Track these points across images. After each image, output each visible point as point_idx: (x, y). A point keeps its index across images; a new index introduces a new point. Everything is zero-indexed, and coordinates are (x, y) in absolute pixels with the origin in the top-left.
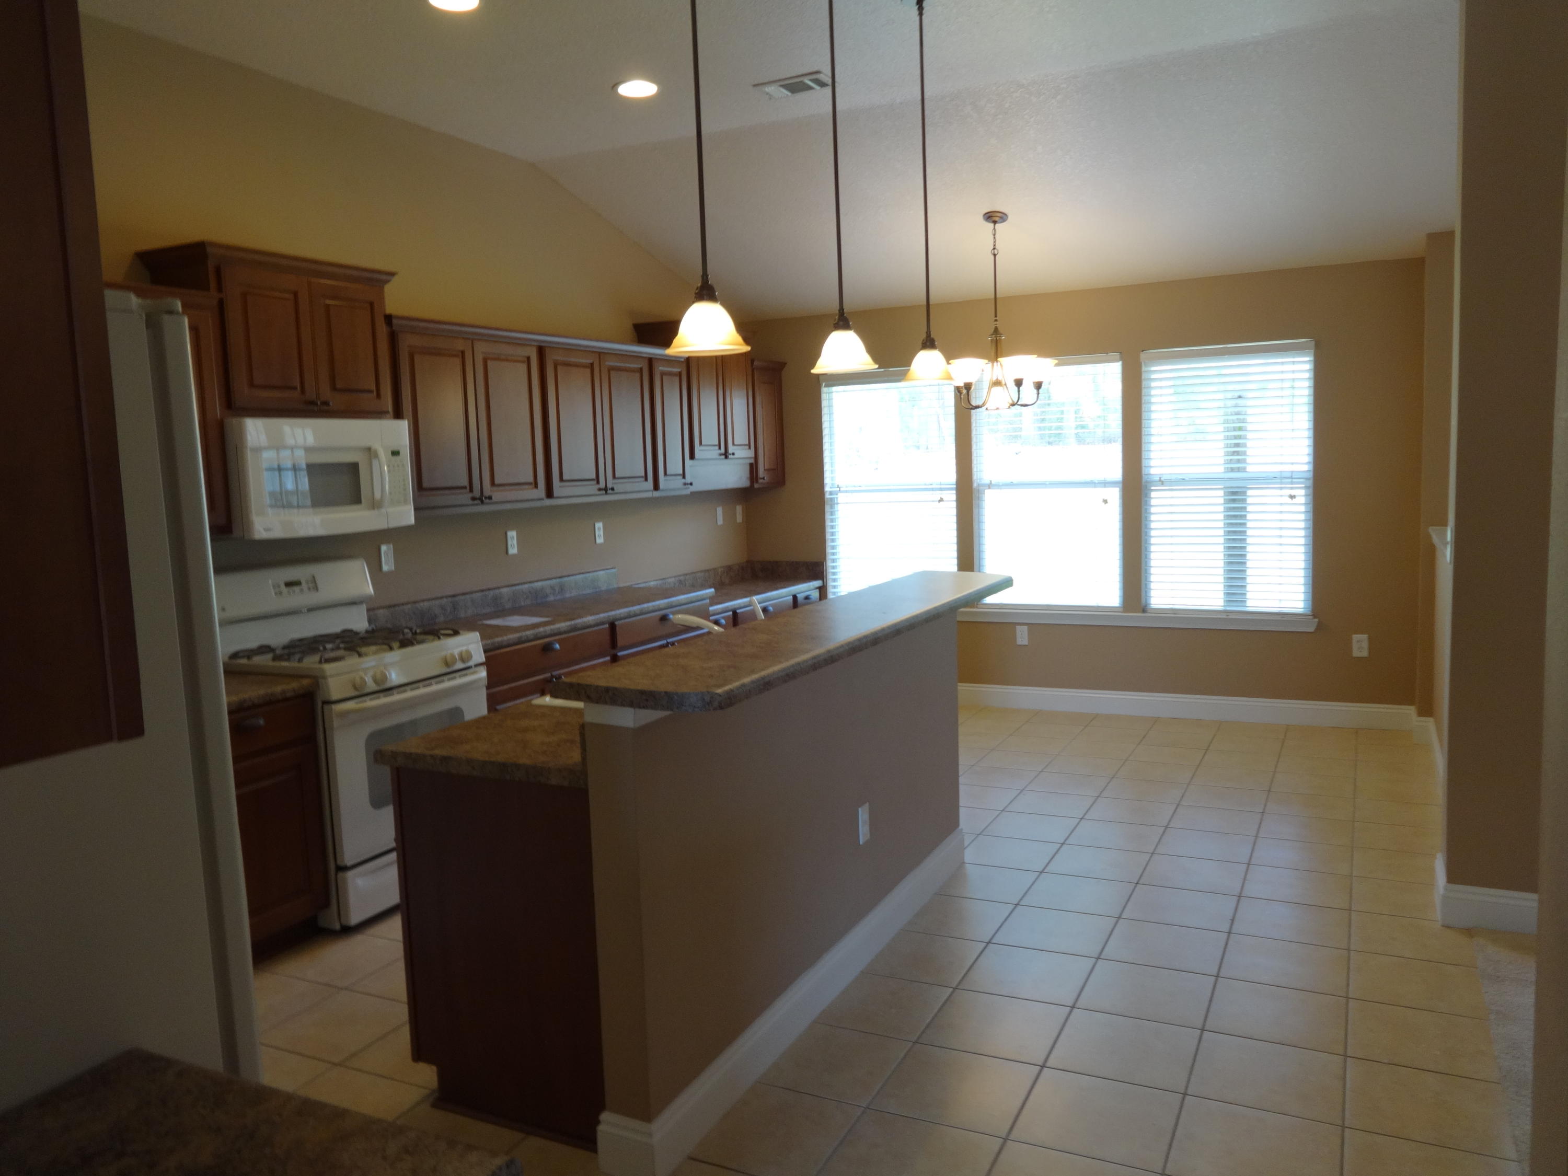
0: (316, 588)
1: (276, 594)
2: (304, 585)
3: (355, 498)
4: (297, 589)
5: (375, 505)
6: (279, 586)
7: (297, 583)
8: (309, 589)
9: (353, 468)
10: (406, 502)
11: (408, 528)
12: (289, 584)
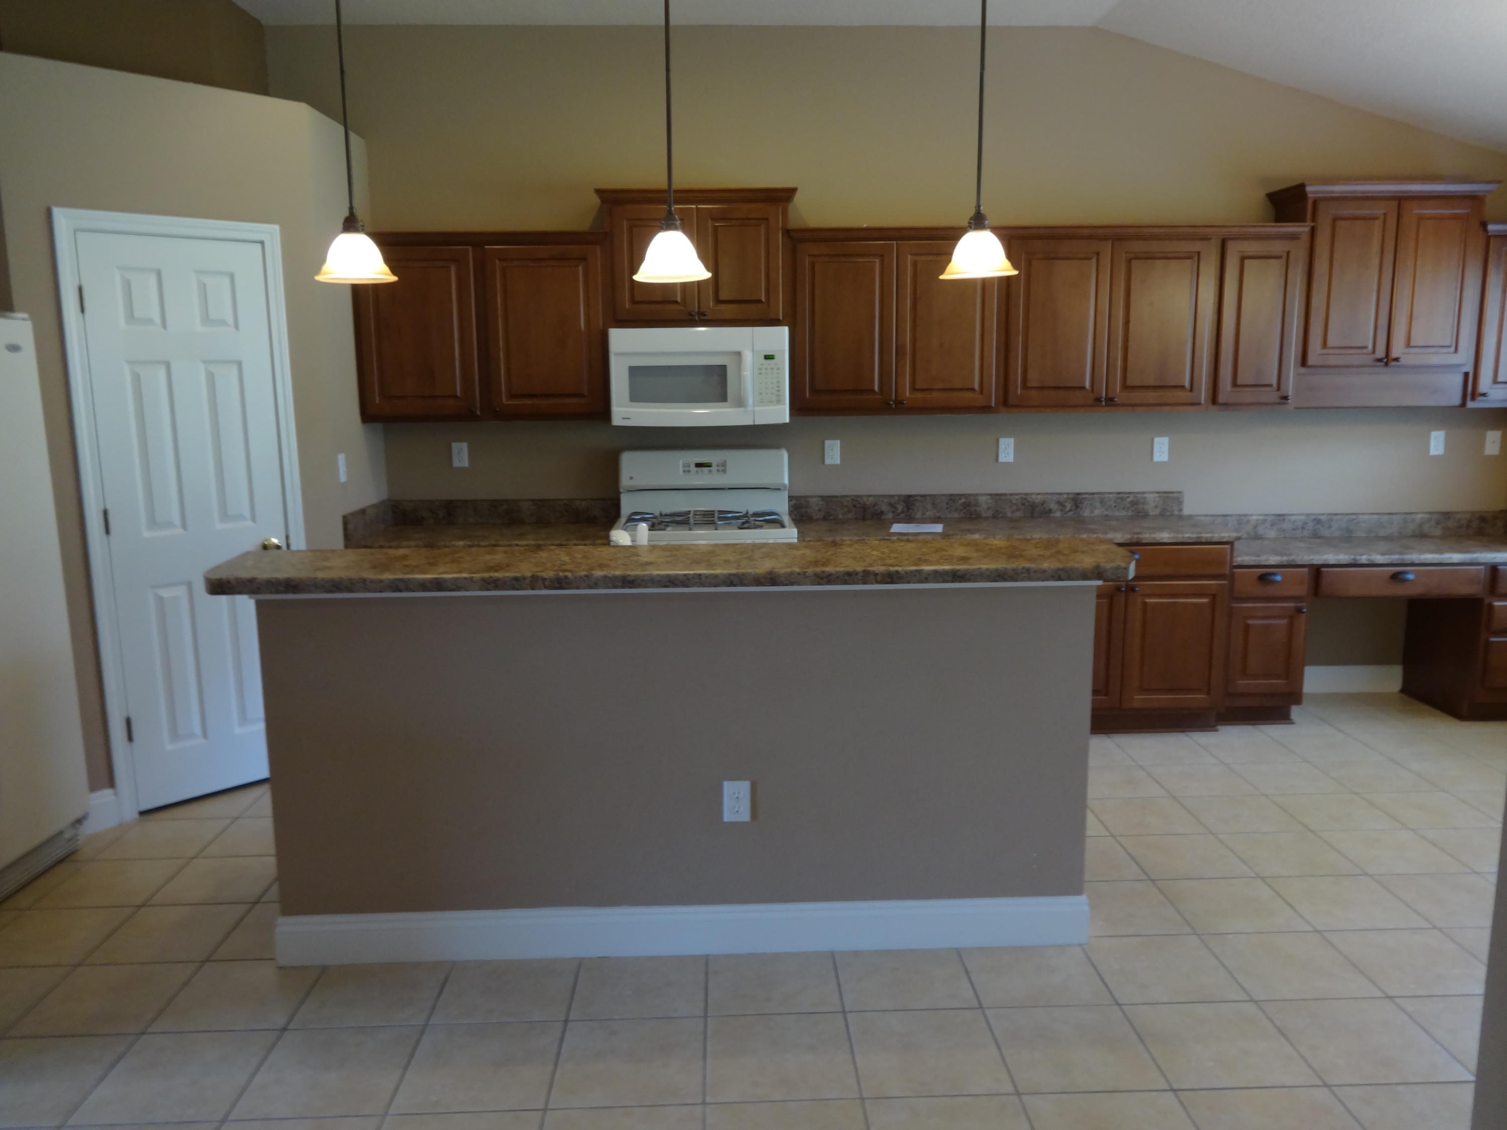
0: (724, 471)
1: (684, 471)
2: (714, 468)
3: (722, 397)
4: (706, 469)
5: (740, 403)
6: (689, 466)
7: (708, 465)
8: (718, 471)
9: (721, 371)
10: (779, 402)
11: (784, 425)
12: (698, 465)
